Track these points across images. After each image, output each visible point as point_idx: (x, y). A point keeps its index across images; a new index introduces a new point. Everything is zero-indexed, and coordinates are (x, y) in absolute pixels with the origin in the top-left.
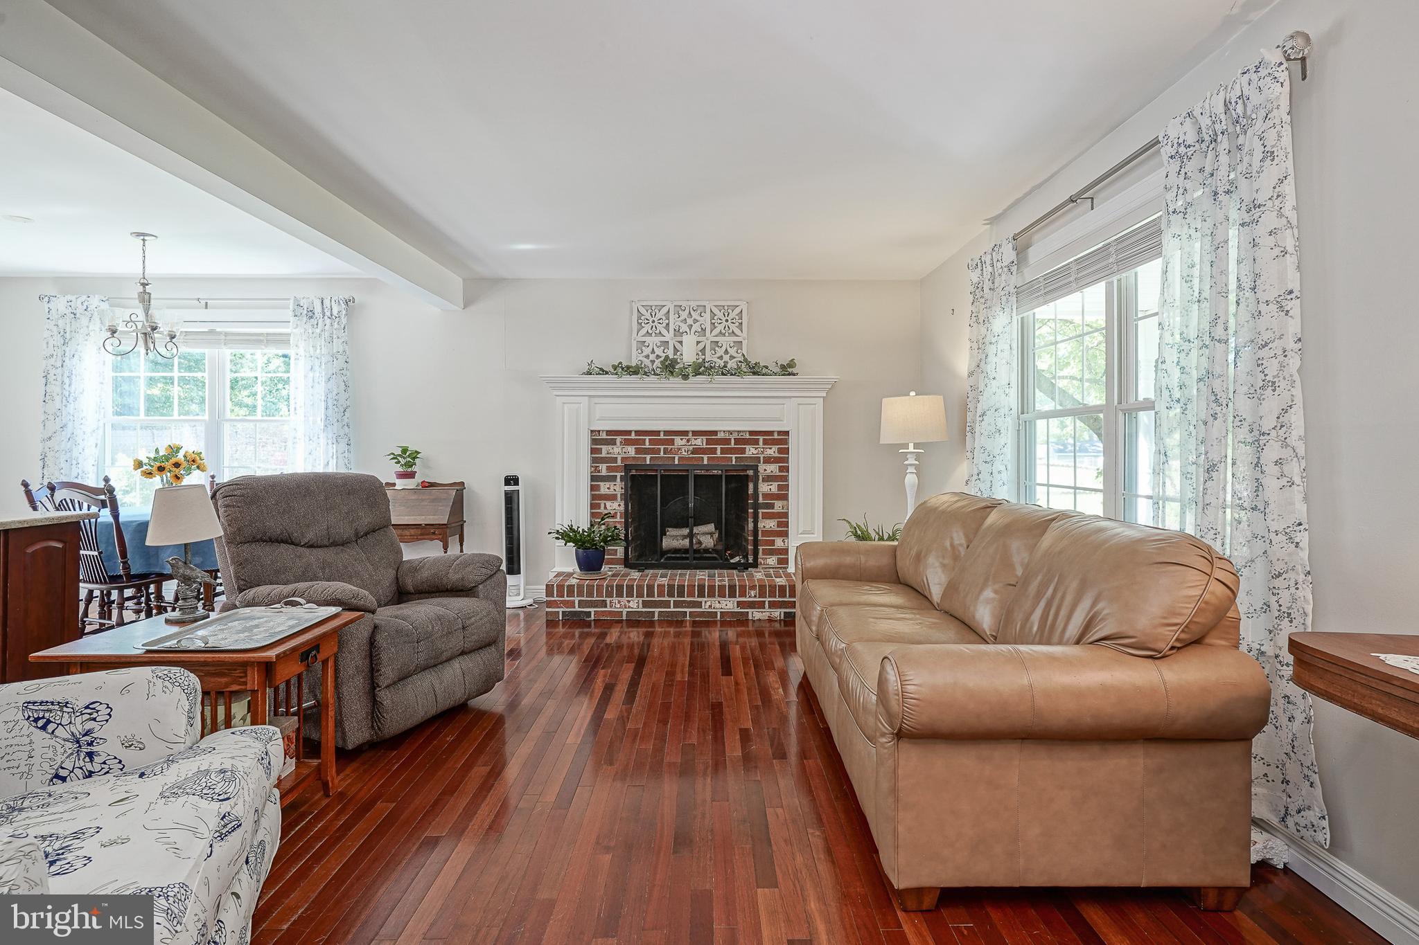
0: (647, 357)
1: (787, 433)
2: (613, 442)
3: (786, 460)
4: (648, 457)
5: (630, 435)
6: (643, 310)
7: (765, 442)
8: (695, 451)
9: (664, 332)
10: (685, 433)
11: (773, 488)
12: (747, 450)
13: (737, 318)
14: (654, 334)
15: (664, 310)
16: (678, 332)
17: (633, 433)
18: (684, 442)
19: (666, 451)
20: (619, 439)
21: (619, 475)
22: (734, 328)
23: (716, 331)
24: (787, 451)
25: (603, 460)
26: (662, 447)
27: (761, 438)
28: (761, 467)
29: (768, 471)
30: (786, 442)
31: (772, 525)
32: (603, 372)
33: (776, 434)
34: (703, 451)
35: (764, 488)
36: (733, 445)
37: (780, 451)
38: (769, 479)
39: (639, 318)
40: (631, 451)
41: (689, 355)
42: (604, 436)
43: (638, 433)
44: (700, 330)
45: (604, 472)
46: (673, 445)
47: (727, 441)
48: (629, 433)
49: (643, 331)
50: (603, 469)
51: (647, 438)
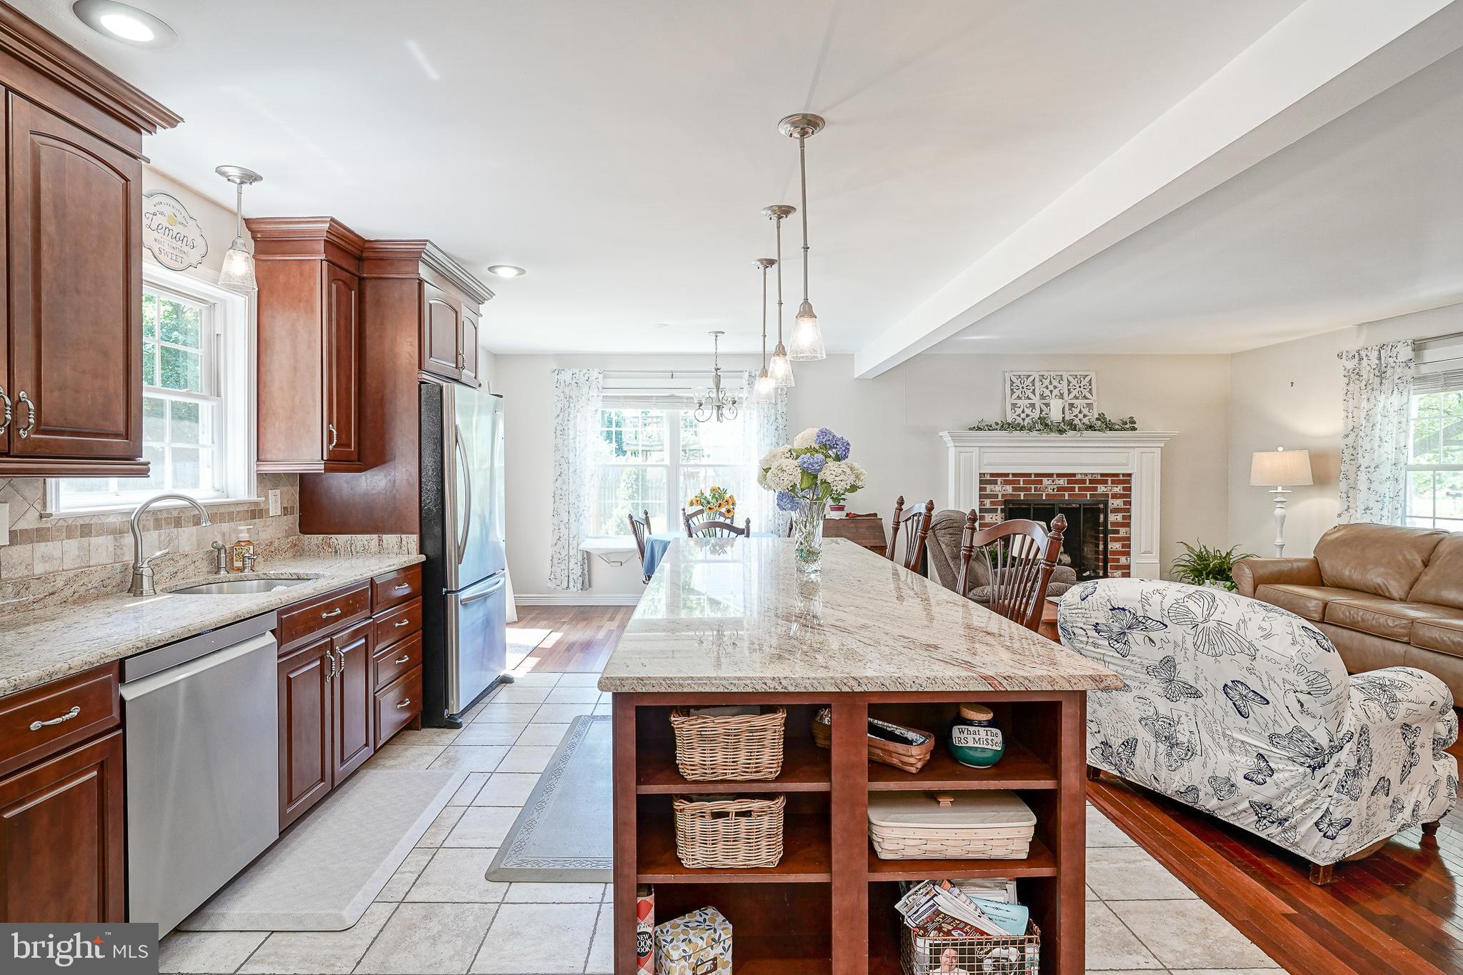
0: (1019, 415)
1: (1130, 475)
2: (995, 483)
3: (1129, 496)
4: (1022, 494)
5: (1008, 477)
6: (1014, 379)
7: (1113, 482)
8: (1059, 489)
9: (1031, 396)
10: (1050, 475)
11: (1119, 518)
12: (1099, 488)
13: (1088, 384)
14: (1023, 398)
15: (1031, 379)
16: (1042, 397)
17: (1011, 476)
18: (1050, 482)
19: (1036, 489)
20: (999, 480)
21: (999, 508)
22: (1086, 393)
23: (1072, 395)
24: (1129, 489)
25: (987, 496)
26: (1033, 486)
27: (1110, 479)
28: (1111, 501)
29: (1115, 505)
30: (1129, 482)
31: (1117, 546)
32: (990, 428)
33: (1121, 476)
34: (1064, 489)
35: (1112, 518)
36: (1088, 485)
37: (1124, 489)
38: (1116, 510)
39: (1012, 385)
40: (1009, 489)
41: (1055, 415)
42: (988, 478)
43: (1014, 475)
44: (1044, 395)
45: (988, 506)
46: (1042, 484)
47: (1083, 482)
48: (1007, 475)
49: (1015, 396)
50: (987, 502)
51: (1022, 479)
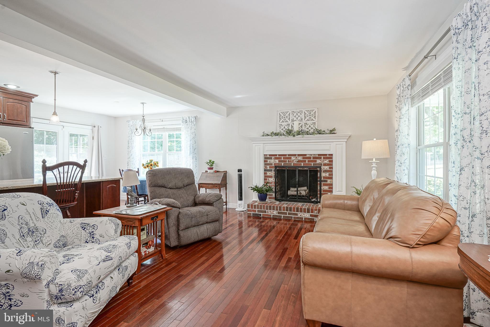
0: (283, 129)
1: (332, 155)
2: (271, 158)
3: (332, 165)
4: (283, 163)
5: (277, 156)
6: (281, 114)
7: (324, 158)
8: (298, 161)
9: (288, 121)
10: (295, 155)
11: (327, 175)
12: (317, 161)
13: (314, 114)
14: (285, 122)
15: (288, 113)
16: (293, 120)
17: (278, 155)
18: (295, 158)
19: (288, 161)
20: (273, 157)
21: (273, 169)
22: (312, 118)
23: (306, 119)
24: (332, 161)
25: (268, 164)
26: (287, 160)
27: (322, 157)
28: (322, 167)
29: (325, 169)
30: (332, 158)
31: (327, 188)
32: (268, 135)
33: (328, 155)
34: (302, 161)
35: (323, 175)
36: (312, 159)
37: (330, 161)
38: (325, 171)
39: (280, 116)
40: (277, 161)
41: (296, 128)
42: (268, 156)
43: (279, 155)
44: (300, 119)
45: (268, 168)
46: (291, 159)
47: (310, 158)
48: (276, 155)
49: (281, 121)
50: (268, 167)
51: (282, 157)
